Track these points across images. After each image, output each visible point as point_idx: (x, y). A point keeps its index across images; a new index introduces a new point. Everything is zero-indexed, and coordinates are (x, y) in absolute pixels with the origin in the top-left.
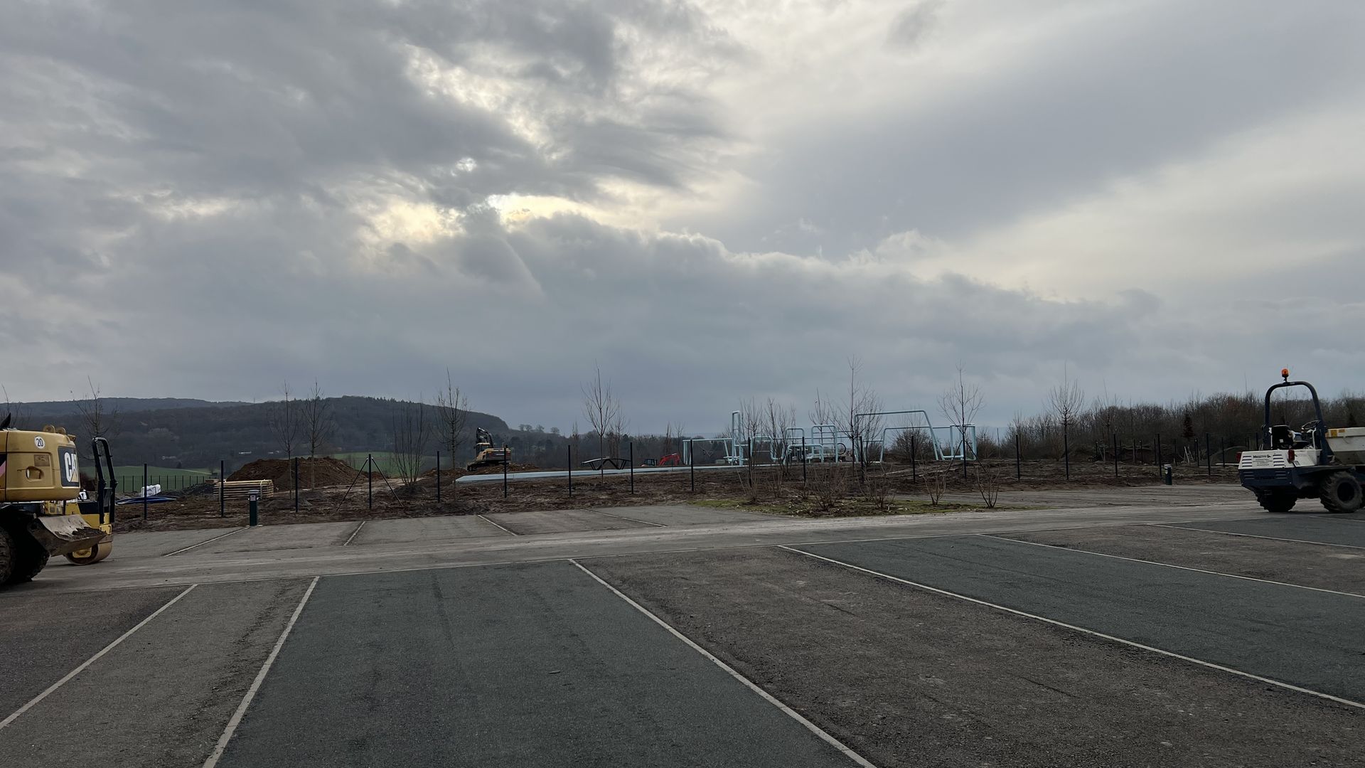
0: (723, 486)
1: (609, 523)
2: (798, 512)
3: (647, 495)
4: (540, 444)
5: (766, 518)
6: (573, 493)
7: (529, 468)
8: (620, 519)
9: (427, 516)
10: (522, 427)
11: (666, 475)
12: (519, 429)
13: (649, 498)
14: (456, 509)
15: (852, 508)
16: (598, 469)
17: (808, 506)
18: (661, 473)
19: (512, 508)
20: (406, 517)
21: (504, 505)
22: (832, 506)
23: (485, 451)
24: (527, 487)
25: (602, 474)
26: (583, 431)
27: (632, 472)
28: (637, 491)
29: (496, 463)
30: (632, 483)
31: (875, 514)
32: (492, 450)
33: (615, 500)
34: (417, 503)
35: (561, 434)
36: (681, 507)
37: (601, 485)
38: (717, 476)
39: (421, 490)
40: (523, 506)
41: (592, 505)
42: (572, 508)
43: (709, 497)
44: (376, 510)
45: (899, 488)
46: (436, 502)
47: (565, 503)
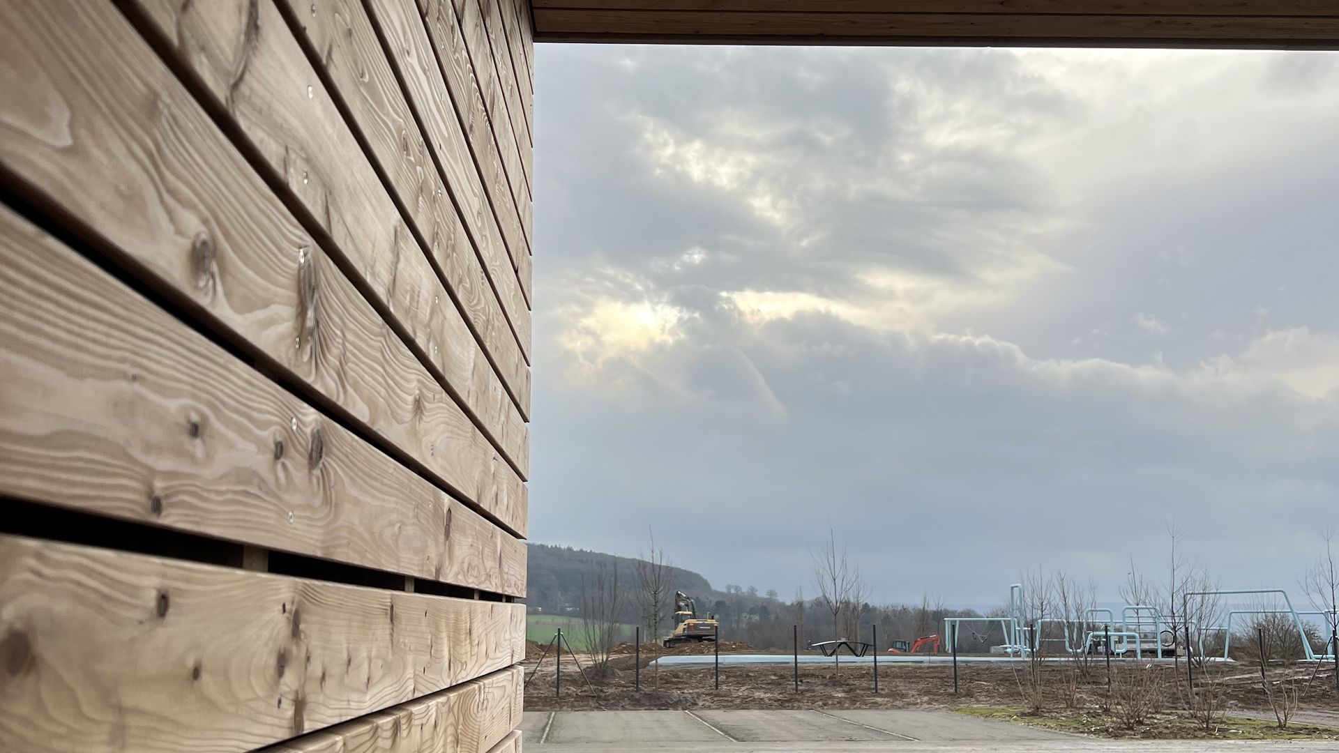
0: (997, 687)
1: (848, 732)
2: (1093, 730)
3: (894, 695)
4: (752, 611)
5: (1049, 736)
6: (800, 688)
7: (742, 647)
8: (861, 727)
9: (624, 708)
10: (729, 588)
11: (921, 668)
12: (724, 590)
13: (897, 699)
14: (659, 702)
15: (1167, 728)
16: (831, 655)
17: (1108, 722)
18: (914, 664)
19: (728, 703)
20: (599, 708)
21: (716, 699)
22: (1141, 723)
23: (686, 623)
24: (742, 675)
25: (837, 662)
26: (809, 597)
27: (875, 662)
28: (882, 689)
29: (699, 638)
30: (876, 678)
31: (1195, 737)
32: (694, 621)
33: (854, 701)
34: (611, 691)
35: (780, 599)
36: (940, 713)
37: (835, 678)
38: (990, 672)
39: (614, 675)
40: (738, 701)
41: (825, 704)
42: (799, 708)
43: (978, 702)
44: (563, 698)
45: (1239, 700)
46: (632, 691)
47: (789, 701)
